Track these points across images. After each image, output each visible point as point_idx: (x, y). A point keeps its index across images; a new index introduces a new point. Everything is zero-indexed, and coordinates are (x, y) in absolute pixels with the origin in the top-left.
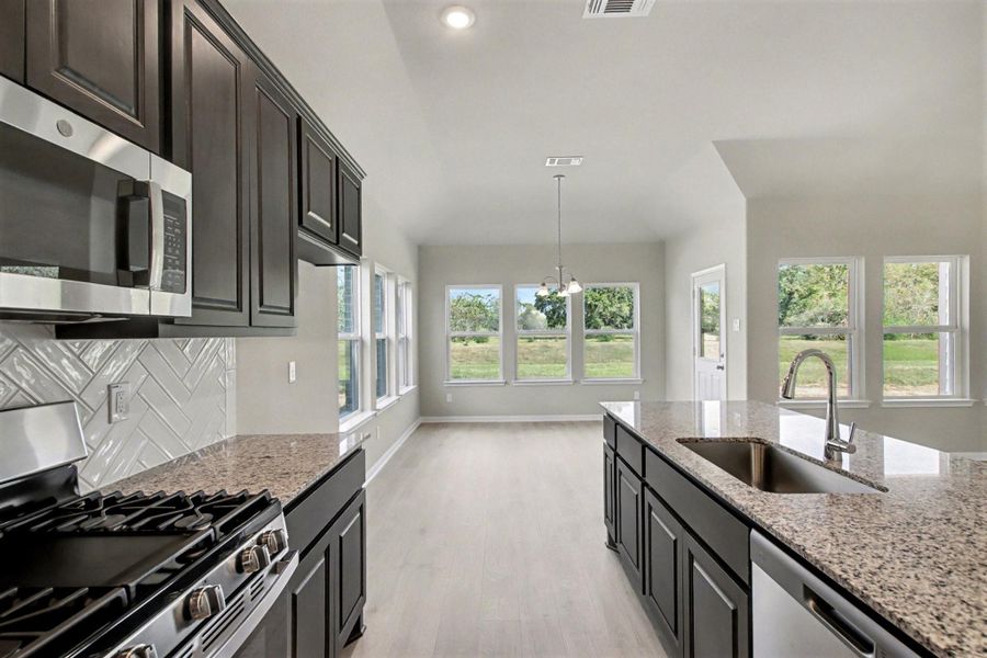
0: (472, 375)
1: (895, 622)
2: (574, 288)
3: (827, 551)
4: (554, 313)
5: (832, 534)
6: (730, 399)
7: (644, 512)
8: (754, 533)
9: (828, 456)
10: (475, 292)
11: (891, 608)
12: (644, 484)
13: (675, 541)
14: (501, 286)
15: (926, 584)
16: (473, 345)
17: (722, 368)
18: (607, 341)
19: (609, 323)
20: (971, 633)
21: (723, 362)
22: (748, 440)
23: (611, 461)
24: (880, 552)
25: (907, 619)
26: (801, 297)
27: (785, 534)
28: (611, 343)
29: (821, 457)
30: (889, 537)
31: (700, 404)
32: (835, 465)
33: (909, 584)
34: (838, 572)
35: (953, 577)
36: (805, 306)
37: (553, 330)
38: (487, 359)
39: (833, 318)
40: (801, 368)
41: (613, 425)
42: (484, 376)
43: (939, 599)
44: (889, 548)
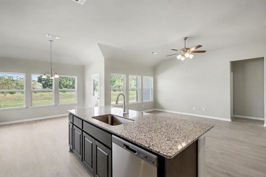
0: (8, 106)
1: (140, 145)
2: (57, 76)
3: (127, 135)
4: (45, 84)
5: (128, 131)
6: (101, 106)
7: (82, 138)
8: (113, 136)
9: (124, 116)
10: (10, 75)
11: (139, 143)
12: (83, 131)
13: (92, 144)
14: (25, 74)
15: (143, 136)
16: (9, 95)
17: (99, 98)
18: (65, 92)
19: (66, 87)
20: (151, 142)
21: (99, 97)
22: (108, 115)
23: (71, 127)
24: (136, 133)
25: (142, 144)
26: (113, 82)
27: (119, 134)
28: (66, 93)
29: (122, 116)
30: (136, 129)
31: (94, 108)
32: (125, 117)
33: (141, 137)
34: (130, 139)
35: (146, 134)
36: (114, 84)
37: (45, 89)
38: (15, 100)
39: (119, 87)
40: (119, 97)
41: (72, 116)
42: (15, 106)
43: (146, 138)
44: (137, 131)
